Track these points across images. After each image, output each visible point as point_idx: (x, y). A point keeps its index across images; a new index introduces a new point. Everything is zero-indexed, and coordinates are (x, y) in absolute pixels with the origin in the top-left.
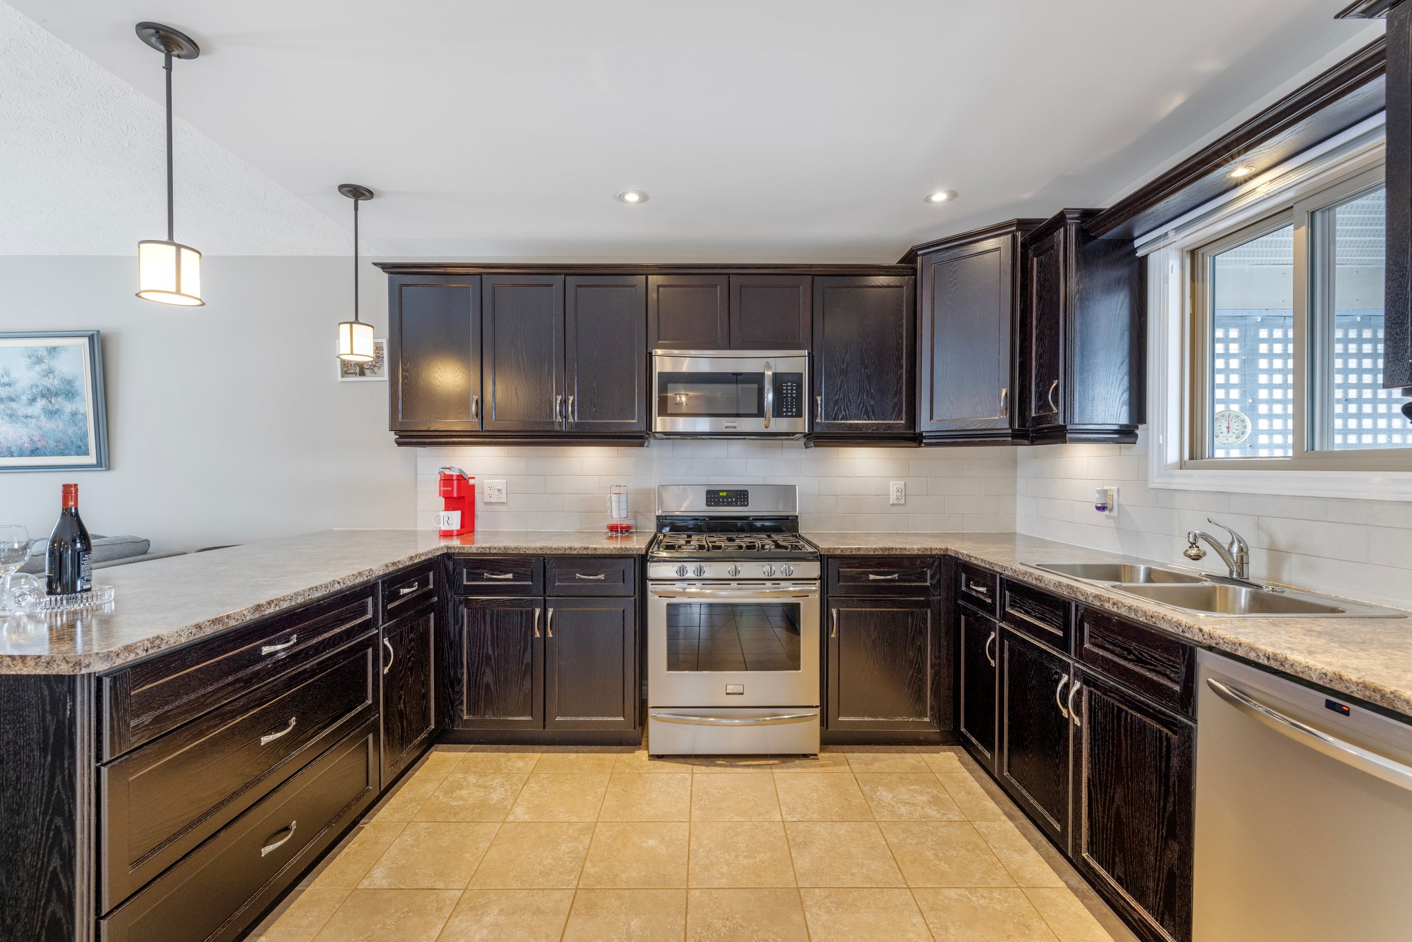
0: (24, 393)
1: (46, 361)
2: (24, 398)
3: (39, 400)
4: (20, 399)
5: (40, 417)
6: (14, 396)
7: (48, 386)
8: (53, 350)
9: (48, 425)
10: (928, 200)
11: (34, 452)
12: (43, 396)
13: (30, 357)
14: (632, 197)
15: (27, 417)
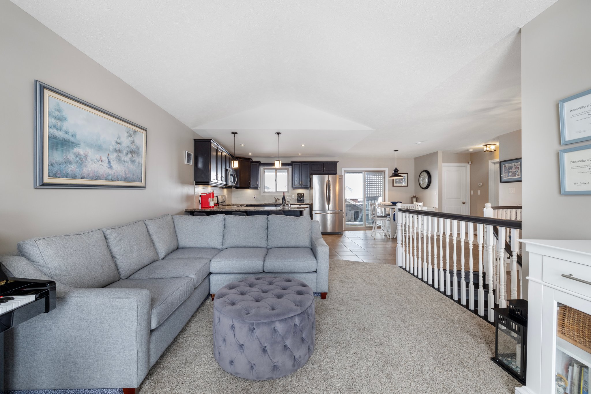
0: (124, 149)
1: (133, 136)
2: (125, 152)
3: (129, 154)
4: (123, 152)
5: (129, 162)
6: (121, 150)
7: (132, 148)
8: (135, 132)
9: (131, 167)
10: (249, 154)
11: (126, 180)
12: (131, 153)
13: (128, 132)
14: (243, 145)
15: (124, 161)
